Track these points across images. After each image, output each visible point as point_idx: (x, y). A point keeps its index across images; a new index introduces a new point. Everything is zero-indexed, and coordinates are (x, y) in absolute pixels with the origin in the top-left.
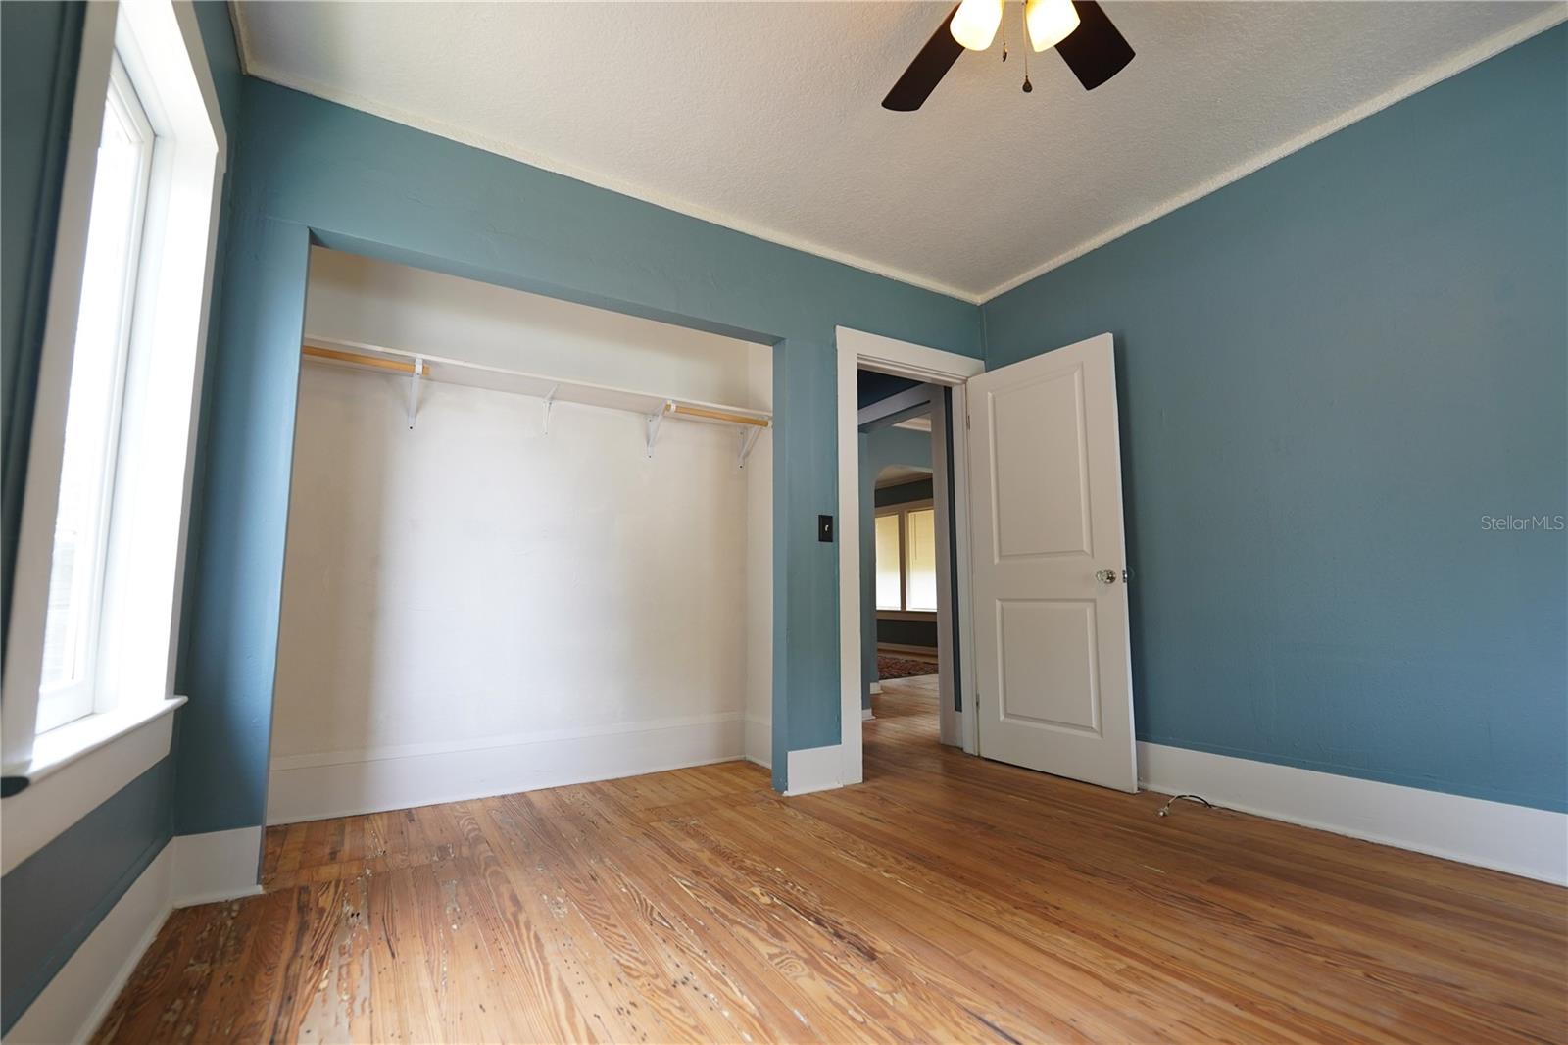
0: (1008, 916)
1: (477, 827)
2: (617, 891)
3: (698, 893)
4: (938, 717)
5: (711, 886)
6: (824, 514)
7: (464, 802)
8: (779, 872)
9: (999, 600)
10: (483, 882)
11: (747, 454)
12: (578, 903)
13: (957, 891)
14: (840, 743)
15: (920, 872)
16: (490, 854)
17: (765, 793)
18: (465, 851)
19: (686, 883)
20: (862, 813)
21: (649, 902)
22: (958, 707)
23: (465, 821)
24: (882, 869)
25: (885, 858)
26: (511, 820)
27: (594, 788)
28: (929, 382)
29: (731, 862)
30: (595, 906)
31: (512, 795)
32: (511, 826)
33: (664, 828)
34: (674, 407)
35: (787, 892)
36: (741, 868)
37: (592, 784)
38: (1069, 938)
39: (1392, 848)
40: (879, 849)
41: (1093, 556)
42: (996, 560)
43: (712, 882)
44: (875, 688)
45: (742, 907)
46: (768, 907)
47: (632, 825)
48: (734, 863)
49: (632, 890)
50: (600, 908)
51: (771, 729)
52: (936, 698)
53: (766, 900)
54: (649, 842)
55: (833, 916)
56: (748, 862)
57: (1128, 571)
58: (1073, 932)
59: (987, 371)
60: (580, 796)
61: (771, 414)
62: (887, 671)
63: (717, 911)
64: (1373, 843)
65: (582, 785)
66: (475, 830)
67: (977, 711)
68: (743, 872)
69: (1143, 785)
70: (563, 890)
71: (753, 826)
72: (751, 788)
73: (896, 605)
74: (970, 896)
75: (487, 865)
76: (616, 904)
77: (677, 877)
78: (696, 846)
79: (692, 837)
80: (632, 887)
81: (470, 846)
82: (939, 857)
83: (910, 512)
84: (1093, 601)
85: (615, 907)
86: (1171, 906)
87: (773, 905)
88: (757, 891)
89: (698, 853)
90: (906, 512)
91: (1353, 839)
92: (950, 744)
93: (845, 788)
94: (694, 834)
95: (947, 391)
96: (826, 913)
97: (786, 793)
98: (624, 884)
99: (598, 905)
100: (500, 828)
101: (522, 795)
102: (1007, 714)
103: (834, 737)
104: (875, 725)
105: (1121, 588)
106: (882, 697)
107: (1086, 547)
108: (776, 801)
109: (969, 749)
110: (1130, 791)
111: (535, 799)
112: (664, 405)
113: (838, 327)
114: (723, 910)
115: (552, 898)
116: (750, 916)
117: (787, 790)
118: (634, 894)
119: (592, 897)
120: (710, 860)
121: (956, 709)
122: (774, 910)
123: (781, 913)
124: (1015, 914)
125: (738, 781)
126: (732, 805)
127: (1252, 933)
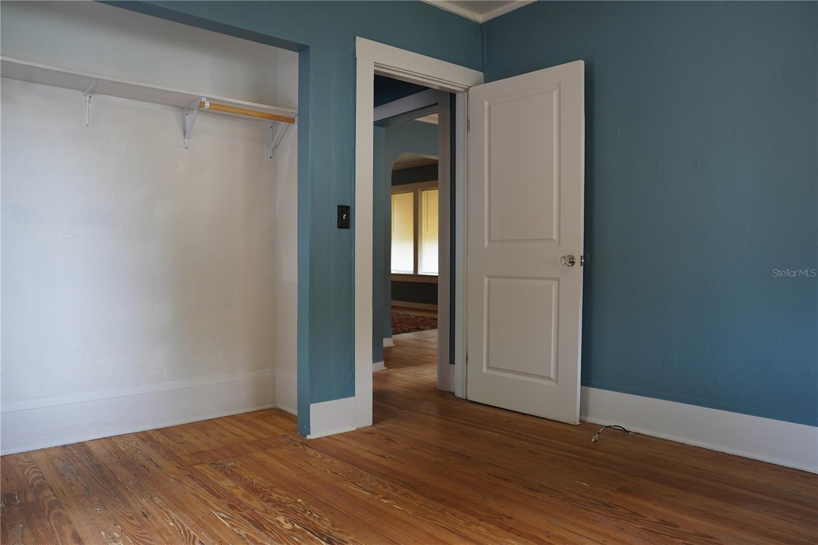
0: (474, 527)
1: (41, 475)
2: (165, 525)
3: (233, 523)
4: (436, 366)
5: (244, 517)
6: (342, 204)
7: (29, 452)
8: (300, 503)
9: (488, 277)
10: (47, 524)
11: (276, 147)
12: (132, 537)
13: (438, 511)
14: (354, 396)
15: (412, 497)
16: (54, 498)
17: (291, 436)
18: (30, 497)
19: (222, 515)
20: (370, 452)
21: (192, 532)
22: (452, 361)
23: (30, 469)
24: (382, 496)
25: (385, 487)
26: (72, 468)
27: (145, 437)
28: (438, 88)
29: (260, 496)
30: (148, 539)
31: (72, 445)
32: (72, 472)
33: (206, 470)
34: (207, 104)
35: (306, 519)
36: (269, 501)
37: (144, 432)
38: (515, 539)
39: (740, 457)
40: (381, 480)
41: (560, 244)
42: (486, 244)
43: (244, 513)
44: (387, 342)
45: (268, 533)
46: (289, 532)
47: (179, 468)
48: (263, 497)
49: (178, 524)
50: (151, 540)
51: (296, 383)
52: (435, 350)
53: (288, 526)
54: (193, 482)
55: (341, 536)
56: (275, 496)
57: (585, 257)
58: (519, 536)
59: (485, 83)
60: (134, 444)
61: (297, 112)
62: (399, 327)
63: (248, 537)
64: (729, 455)
65: (135, 434)
66: (39, 477)
67: (467, 365)
68: (271, 504)
69: (583, 418)
70: (118, 526)
71: (281, 466)
72: (280, 432)
73: (410, 270)
74: (447, 513)
75: (51, 508)
76: (165, 536)
77: (216, 511)
78: (232, 484)
79: (229, 476)
80: (178, 521)
81: (35, 493)
82: (427, 484)
83: (423, 190)
84: (558, 279)
85: (163, 538)
86: (588, 510)
87: (294, 530)
88: (281, 519)
89: (233, 490)
90: (419, 190)
91: (717, 452)
92: (444, 389)
93: (358, 430)
94: (231, 474)
95: (452, 96)
96: (336, 534)
97: (309, 437)
98: (171, 518)
99: (150, 537)
100: (62, 475)
101: (82, 444)
102: (489, 367)
103: (348, 390)
104: (386, 375)
105: (579, 270)
106: (394, 350)
107: (555, 237)
108: (301, 443)
109: (459, 394)
110: (575, 424)
111: (93, 447)
112: (198, 102)
113: (358, 38)
114: (253, 536)
115: (109, 533)
116: (274, 540)
117: (310, 434)
118: (180, 527)
119: (144, 531)
120: (244, 495)
121: (450, 363)
122: (295, 534)
123: (300, 536)
124: (478, 525)
125: (269, 427)
126: (262, 446)
127: (640, 526)
